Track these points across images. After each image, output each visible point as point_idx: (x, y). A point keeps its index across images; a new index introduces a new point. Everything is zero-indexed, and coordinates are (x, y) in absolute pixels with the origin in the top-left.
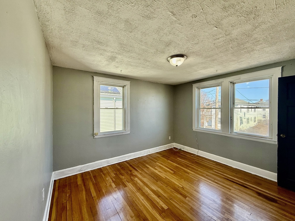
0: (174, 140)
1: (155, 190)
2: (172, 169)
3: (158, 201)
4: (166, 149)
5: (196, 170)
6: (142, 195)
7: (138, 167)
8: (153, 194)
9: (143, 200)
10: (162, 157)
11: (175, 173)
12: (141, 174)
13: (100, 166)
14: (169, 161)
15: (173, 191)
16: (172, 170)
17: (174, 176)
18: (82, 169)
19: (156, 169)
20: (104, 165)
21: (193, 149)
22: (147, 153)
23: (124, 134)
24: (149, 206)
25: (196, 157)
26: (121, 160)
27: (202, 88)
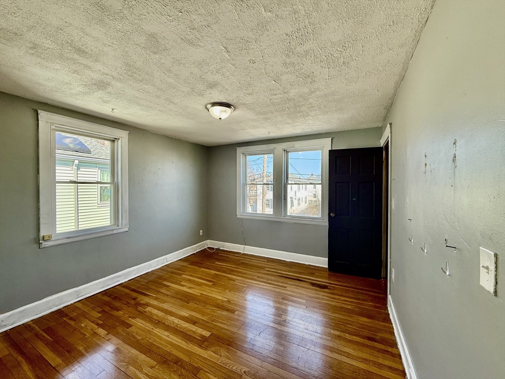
0: (208, 236)
1: (187, 315)
2: (209, 279)
3: (194, 330)
4: (195, 252)
5: (244, 273)
6: (166, 330)
7: (148, 289)
8: (184, 322)
9: (168, 336)
10: (190, 265)
11: (215, 284)
12: (156, 299)
13: (57, 306)
14: (203, 269)
15: (216, 309)
16: (209, 281)
17: (213, 289)
18: (4, 323)
19: (183, 286)
20: (69, 301)
21: (237, 245)
22: (163, 264)
23: (115, 232)
24: (180, 341)
25: (243, 256)
26: (109, 285)
27: (249, 155)
